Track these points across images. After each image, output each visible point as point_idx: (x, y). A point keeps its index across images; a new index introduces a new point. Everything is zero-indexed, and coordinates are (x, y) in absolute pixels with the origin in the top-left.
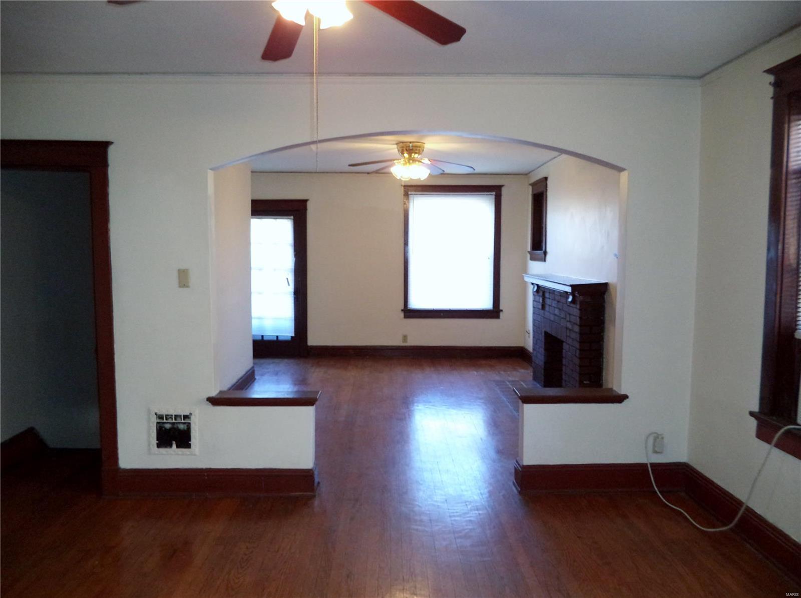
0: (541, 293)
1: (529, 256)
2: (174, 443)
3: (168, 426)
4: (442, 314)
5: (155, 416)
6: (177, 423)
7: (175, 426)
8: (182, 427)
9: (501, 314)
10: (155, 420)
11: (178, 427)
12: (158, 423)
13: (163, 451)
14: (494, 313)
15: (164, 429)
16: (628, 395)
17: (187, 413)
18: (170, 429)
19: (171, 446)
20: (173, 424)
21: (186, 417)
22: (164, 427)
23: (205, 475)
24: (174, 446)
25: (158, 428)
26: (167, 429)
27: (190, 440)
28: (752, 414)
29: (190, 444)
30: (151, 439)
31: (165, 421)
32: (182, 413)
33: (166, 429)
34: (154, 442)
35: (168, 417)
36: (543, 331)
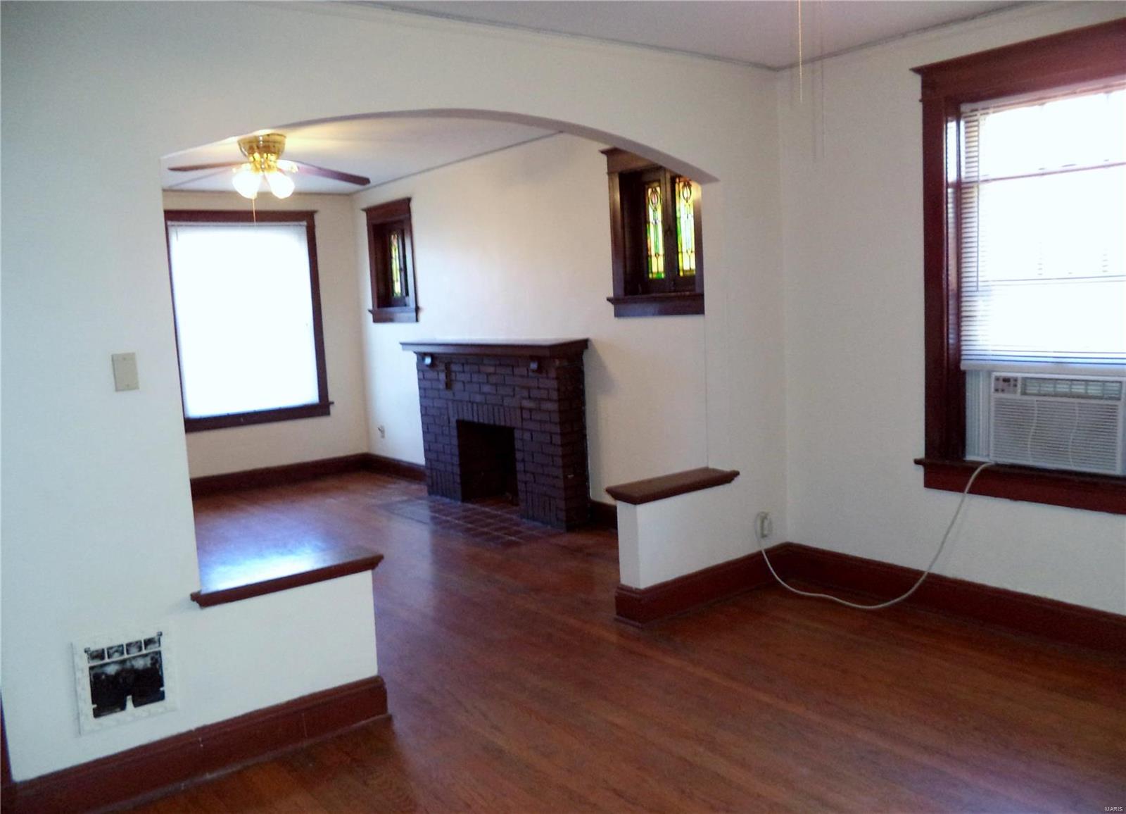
0: (442, 367)
1: (370, 317)
2: (129, 698)
3: (112, 670)
4: (242, 420)
5: (86, 655)
6: (130, 659)
7: (128, 665)
8: (140, 664)
9: (332, 409)
10: (84, 664)
11: (133, 666)
12: (91, 668)
13: (110, 720)
14: (321, 408)
15: (103, 677)
16: (739, 470)
17: (152, 634)
18: (118, 674)
19: (123, 707)
20: (123, 662)
21: (149, 642)
22: (103, 673)
23: (199, 741)
24: (129, 704)
25: (92, 679)
26: (112, 676)
27: (162, 685)
28: (917, 462)
29: (163, 693)
30: (81, 704)
31: (107, 660)
32: (142, 637)
33: (107, 676)
34: (88, 706)
35: (111, 651)
36: (453, 420)
